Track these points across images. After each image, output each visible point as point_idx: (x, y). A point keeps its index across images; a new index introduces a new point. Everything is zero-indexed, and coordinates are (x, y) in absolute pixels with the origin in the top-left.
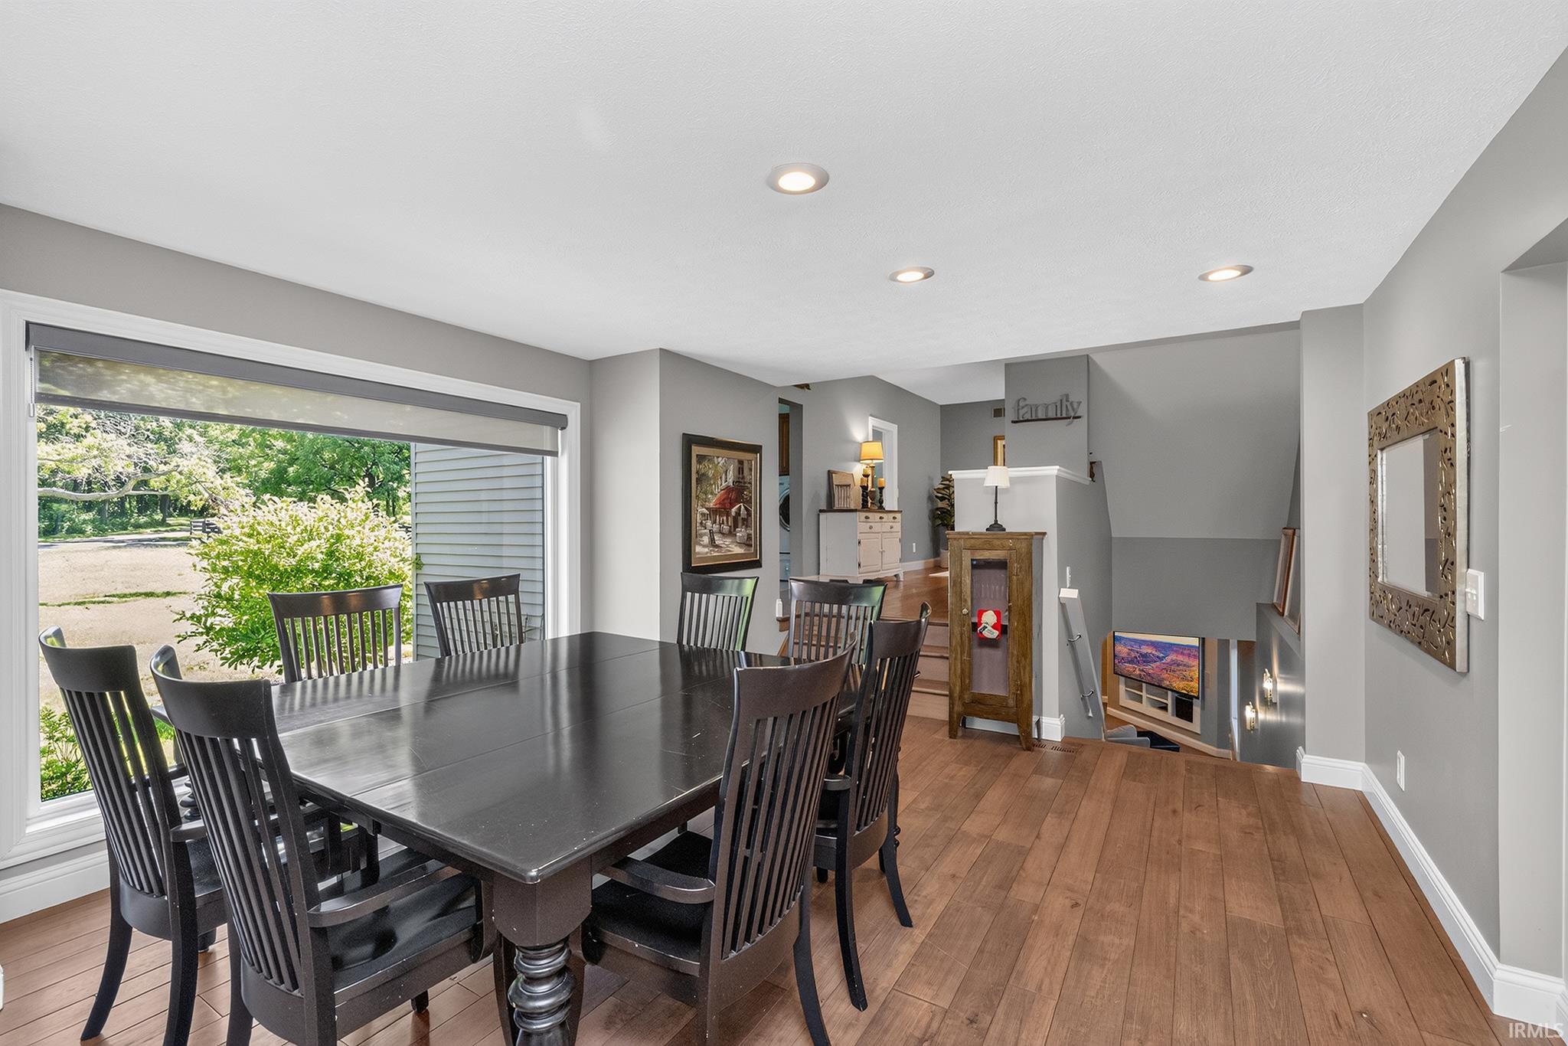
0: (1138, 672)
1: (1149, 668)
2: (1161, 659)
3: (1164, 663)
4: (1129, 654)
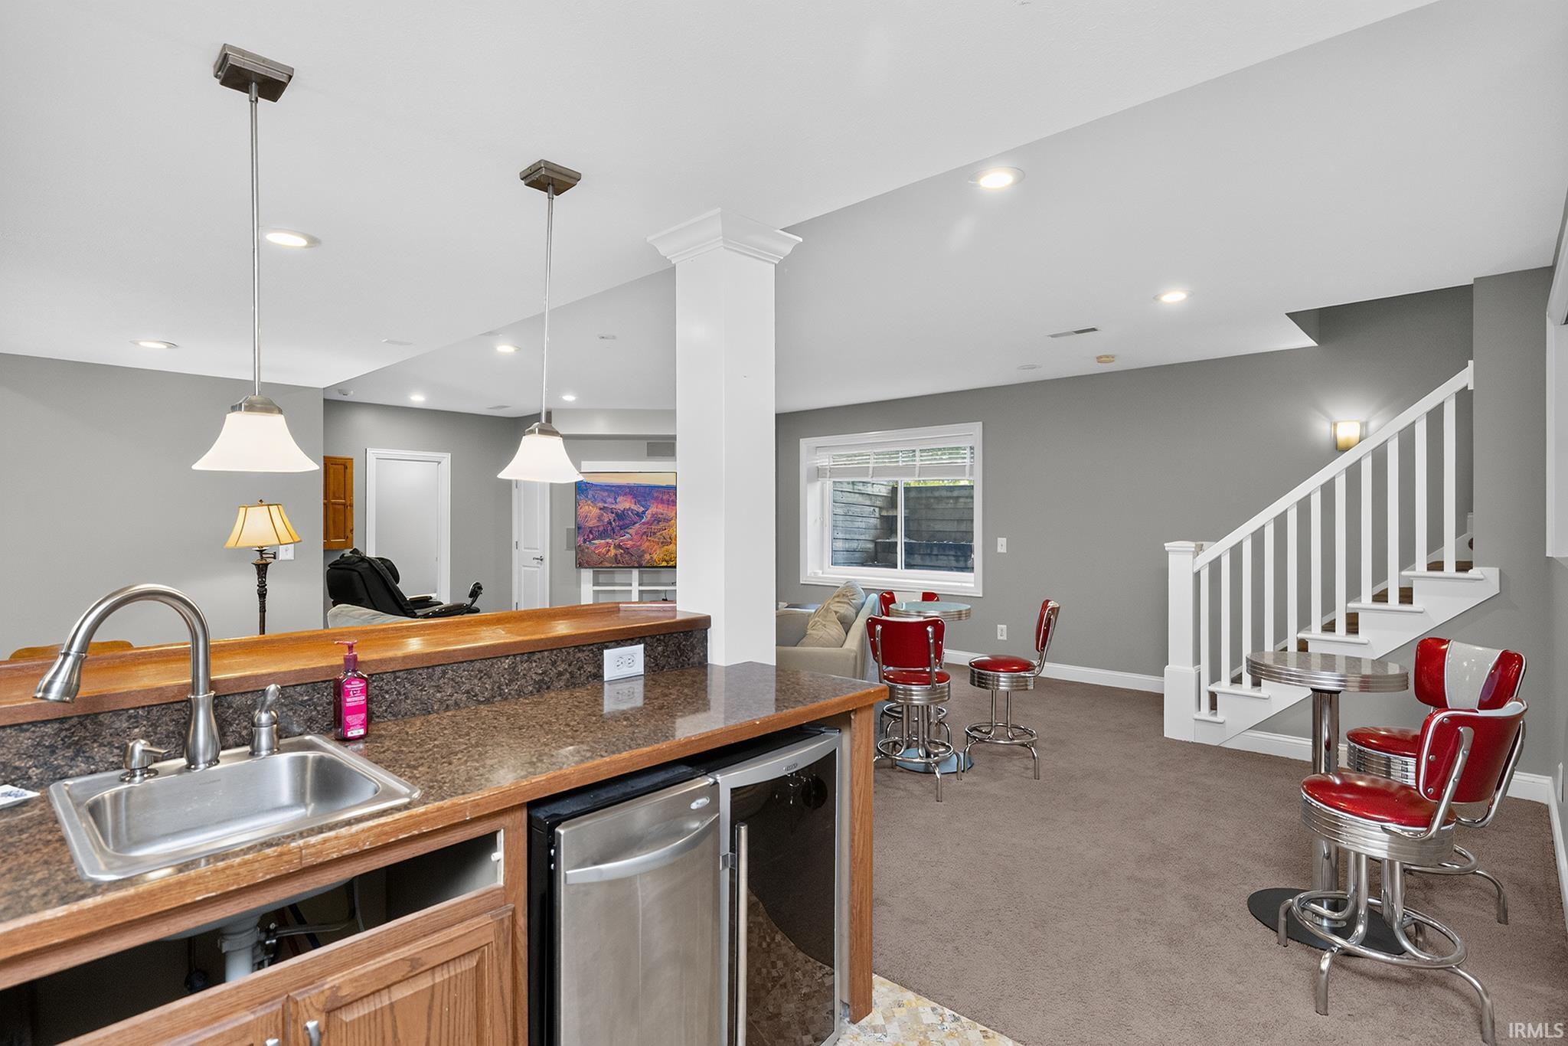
0: (613, 552)
1: (627, 538)
2: (640, 515)
3: (644, 523)
4: (600, 518)
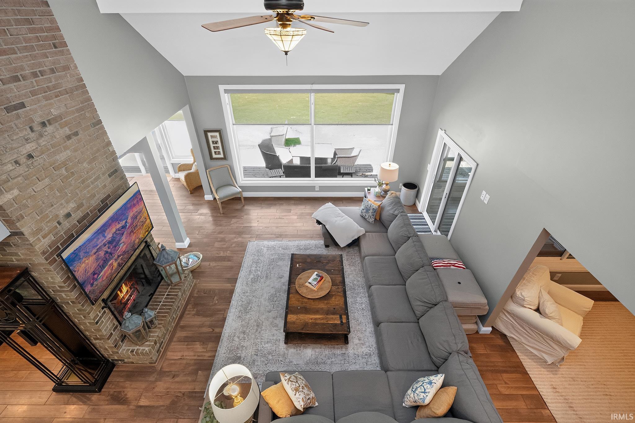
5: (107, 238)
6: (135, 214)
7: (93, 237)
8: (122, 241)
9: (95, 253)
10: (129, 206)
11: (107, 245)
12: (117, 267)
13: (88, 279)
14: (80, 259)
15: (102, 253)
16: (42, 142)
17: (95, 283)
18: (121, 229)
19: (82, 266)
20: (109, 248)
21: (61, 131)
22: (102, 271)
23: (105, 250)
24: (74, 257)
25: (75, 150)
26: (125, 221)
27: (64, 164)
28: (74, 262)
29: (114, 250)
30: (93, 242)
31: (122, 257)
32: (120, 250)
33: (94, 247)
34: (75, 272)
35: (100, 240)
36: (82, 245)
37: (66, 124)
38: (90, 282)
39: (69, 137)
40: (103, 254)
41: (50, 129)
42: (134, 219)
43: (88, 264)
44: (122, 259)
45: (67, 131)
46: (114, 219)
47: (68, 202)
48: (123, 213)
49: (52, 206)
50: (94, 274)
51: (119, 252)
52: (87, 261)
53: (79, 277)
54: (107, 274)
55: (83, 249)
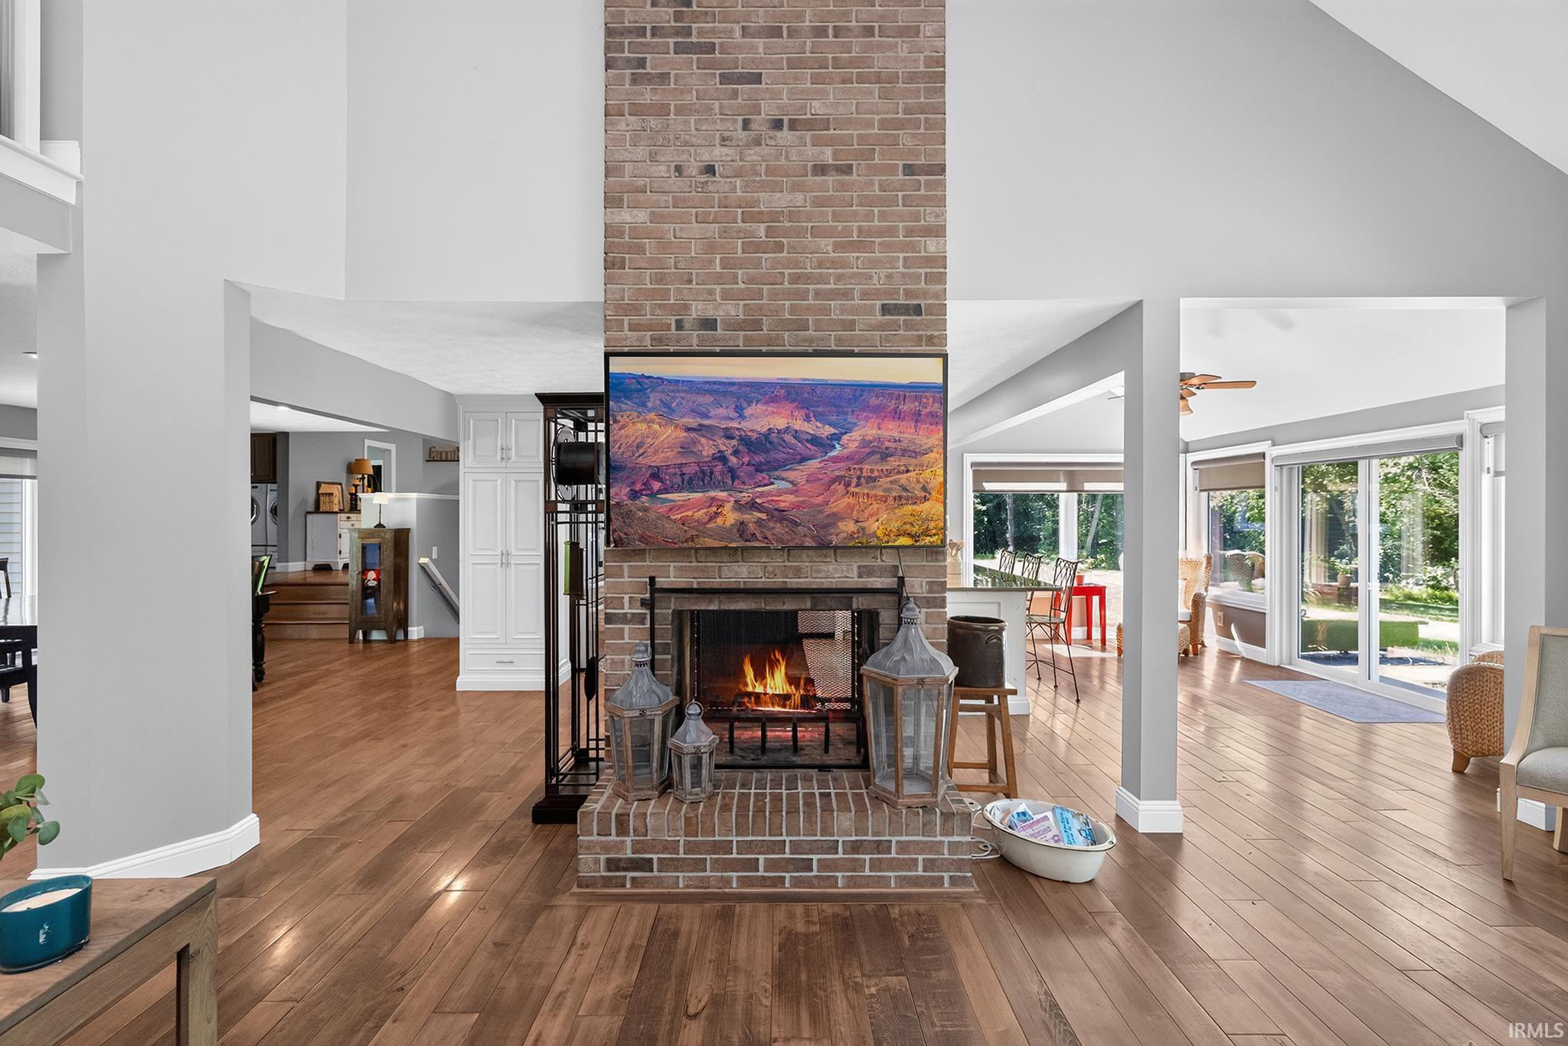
5: (745, 425)
6: (887, 444)
7: (707, 387)
8: (791, 475)
9: (689, 429)
10: (874, 401)
11: (734, 442)
12: (730, 530)
13: (633, 469)
14: (644, 405)
15: (707, 448)
16: (753, 155)
17: (644, 498)
18: (807, 440)
19: (639, 426)
20: (736, 453)
21: (810, 151)
22: (680, 489)
23: (723, 448)
24: (633, 387)
25: (819, 202)
26: (833, 431)
27: (774, 216)
28: (628, 398)
29: (750, 476)
30: (700, 399)
31: (763, 516)
32: (769, 494)
33: (695, 412)
34: (615, 421)
35: (721, 411)
36: (669, 381)
37: (830, 142)
38: (633, 483)
39: (821, 170)
40: (711, 452)
41: (785, 135)
42: (873, 453)
43: (655, 436)
44: (759, 522)
45: (827, 155)
46: (797, 394)
47: (726, 296)
48: (839, 406)
49: (690, 281)
50: (656, 475)
51: (762, 495)
52: (656, 427)
53: (615, 441)
54: (690, 513)
55: (663, 391)
